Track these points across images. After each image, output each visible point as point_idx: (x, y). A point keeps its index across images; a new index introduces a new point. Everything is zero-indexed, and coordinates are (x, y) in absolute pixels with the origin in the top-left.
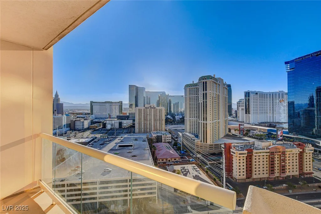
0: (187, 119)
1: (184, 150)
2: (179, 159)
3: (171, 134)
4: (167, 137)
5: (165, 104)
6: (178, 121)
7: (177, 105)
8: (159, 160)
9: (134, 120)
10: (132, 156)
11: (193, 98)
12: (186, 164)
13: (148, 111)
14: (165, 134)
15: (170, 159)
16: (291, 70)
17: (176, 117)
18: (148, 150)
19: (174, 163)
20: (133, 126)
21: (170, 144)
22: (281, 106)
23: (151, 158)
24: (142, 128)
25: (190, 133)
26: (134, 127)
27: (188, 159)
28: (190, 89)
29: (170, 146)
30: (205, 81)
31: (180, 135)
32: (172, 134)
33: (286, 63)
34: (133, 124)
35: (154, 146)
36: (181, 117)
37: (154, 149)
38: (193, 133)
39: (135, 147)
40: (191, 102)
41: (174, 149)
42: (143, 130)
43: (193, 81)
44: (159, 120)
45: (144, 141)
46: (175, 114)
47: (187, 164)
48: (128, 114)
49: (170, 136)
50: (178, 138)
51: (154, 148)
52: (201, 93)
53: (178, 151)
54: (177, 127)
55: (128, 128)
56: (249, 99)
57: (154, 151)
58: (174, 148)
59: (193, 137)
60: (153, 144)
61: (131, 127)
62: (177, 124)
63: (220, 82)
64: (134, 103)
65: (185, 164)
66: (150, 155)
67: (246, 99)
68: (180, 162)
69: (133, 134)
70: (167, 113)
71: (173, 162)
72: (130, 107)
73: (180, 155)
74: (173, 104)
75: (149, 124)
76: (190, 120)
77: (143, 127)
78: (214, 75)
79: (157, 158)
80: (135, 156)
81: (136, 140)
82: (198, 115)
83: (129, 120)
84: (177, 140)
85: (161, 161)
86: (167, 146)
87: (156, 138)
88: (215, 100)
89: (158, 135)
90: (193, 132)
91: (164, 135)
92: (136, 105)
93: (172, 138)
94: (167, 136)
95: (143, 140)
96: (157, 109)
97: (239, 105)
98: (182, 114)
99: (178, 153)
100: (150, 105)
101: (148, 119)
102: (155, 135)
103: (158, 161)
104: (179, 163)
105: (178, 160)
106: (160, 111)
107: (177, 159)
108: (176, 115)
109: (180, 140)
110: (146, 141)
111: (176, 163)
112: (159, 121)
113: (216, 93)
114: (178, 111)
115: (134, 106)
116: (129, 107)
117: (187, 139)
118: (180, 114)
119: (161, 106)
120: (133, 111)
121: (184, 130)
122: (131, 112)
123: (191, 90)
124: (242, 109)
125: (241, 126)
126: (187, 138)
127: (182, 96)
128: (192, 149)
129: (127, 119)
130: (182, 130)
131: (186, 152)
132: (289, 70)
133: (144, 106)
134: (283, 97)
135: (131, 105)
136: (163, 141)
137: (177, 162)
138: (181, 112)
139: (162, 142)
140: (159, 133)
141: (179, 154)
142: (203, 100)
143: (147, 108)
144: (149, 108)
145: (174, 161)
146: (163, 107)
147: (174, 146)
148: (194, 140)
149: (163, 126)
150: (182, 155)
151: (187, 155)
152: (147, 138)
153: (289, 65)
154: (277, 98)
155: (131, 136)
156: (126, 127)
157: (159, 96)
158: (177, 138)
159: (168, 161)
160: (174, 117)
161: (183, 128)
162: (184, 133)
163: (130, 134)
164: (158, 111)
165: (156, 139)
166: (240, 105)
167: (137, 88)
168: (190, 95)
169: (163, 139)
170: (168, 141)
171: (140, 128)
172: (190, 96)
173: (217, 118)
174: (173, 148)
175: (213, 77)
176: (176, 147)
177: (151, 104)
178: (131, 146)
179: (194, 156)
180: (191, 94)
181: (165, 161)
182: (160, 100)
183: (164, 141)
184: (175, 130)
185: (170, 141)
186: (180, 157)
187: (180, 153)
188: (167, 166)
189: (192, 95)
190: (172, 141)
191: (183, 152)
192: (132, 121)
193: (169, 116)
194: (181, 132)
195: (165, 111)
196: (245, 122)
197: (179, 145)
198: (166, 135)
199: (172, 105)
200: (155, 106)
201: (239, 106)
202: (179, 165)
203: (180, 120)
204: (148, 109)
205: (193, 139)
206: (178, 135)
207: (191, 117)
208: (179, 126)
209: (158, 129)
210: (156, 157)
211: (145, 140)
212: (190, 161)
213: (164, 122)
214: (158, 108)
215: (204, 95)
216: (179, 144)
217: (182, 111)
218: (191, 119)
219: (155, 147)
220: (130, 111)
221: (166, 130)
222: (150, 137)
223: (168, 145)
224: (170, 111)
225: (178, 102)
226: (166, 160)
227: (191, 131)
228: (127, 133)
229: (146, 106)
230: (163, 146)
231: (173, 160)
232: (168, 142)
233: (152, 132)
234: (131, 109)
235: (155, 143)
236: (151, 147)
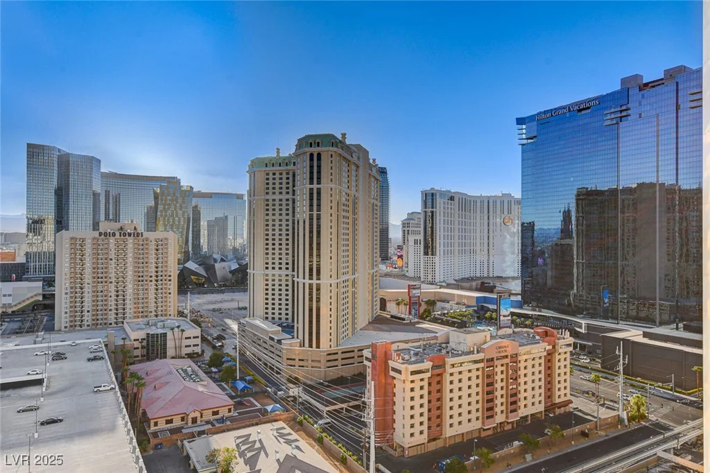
0: (258, 275)
1: (248, 378)
2: (230, 410)
3: (199, 325)
4: (184, 336)
5: (179, 221)
6: (225, 279)
7: (220, 226)
8: (156, 424)
9: (50, 282)
10: (42, 424)
11: (277, 203)
12: (253, 425)
13: (112, 246)
14: (178, 327)
15: (197, 414)
16: (529, 141)
17: (217, 266)
18: (112, 393)
19: (213, 425)
20: (47, 304)
21: (196, 362)
22: (506, 234)
23: (123, 422)
24: (86, 309)
25: (267, 318)
26: (51, 307)
27: (259, 406)
28: (268, 174)
29: (196, 368)
30: (315, 150)
31: (230, 328)
32: (203, 325)
33: (520, 121)
34: (44, 296)
35: (133, 375)
36: (235, 266)
37: (137, 385)
38: (277, 319)
39: (55, 386)
40: (270, 217)
41: (211, 378)
42: (88, 318)
43: (278, 149)
44: (154, 278)
45: (95, 359)
46: (215, 256)
47: (257, 424)
48: (20, 259)
49: (197, 332)
50: (224, 339)
51: (136, 381)
52: (303, 187)
53: (227, 383)
54: (221, 302)
55: (22, 312)
56: (432, 212)
57: (135, 394)
58: (211, 372)
59: (276, 333)
60: (132, 368)
61: (33, 309)
62: (222, 292)
63: (359, 158)
64: (50, 217)
65: (249, 426)
66: (121, 411)
67: (426, 212)
68: (232, 419)
69: (47, 336)
70: (186, 253)
71: (208, 422)
72: (29, 229)
73: (232, 397)
74: (208, 222)
75: (113, 294)
76: (267, 275)
77: (88, 304)
78: (344, 135)
79: (150, 416)
80: (53, 422)
81: (59, 356)
82: (293, 261)
83: (27, 280)
84: (222, 346)
85: (162, 425)
86: (185, 371)
87: (145, 342)
88: (345, 214)
89: (153, 331)
90: (277, 316)
91: (176, 330)
92: (61, 223)
93: (204, 339)
94: (186, 334)
95: (92, 356)
96: (147, 239)
97: (406, 229)
98: (237, 254)
99: (223, 389)
100: (118, 225)
101: (113, 275)
102: (141, 334)
103: (153, 428)
104: (228, 423)
105: (227, 414)
106: (161, 245)
107: (224, 412)
108: (215, 261)
109: (230, 347)
110: (102, 358)
111: (217, 425)
112: (154, 282)
113: (348, 191)
114: (225, 245)
115: (50, 226)
116: (24, 230)
117: (256, 341)
118: (230, 256)
119: (161, 227)
120: (47, 247)
121: (245, 308)
122: (35, 249)
123: (271, 176)
124: (416, 242)
125: (414, 291)
126: (255, 335)
127: (240, 197)
128: (272, 369)
129: (19, 279)
130: (237, 312)
131: (252, 382)
132: (525, 142)
133: (96, 226)
134: (510, 212)
135: (35, 222)
136: (170, 352)
137: (222, 420)
138: (235, 250)
139: (165, 357)
140: (155, 325)
141: (230, 391)
142: (308, 213)
143: (106, 234)
144: (114, 235)
145: (212, 418)
146: (171, 232)
147: (210, 367)
148: (279, 342)
149: (172, 300)
150: (240, 396)
151: (255, 395)
152: (106, 346)
153: (524, 127)
154: (498, 212)
155: (35, 343)
156: (10, 311)
157: (155, 193)
158: (220, 338)
159: (190, 424)
160: (210, 268)
161: (241, 305)
162: (247, 319)
163: (30, 337)
164: (152, 247)
165: (143, 347)
166: (410, 229)
167: (65, 162)
168: (267, 193)
169: (170, 344)
170: (189, 350)
171: (78, 309)
172: (267, 197)
173: (350, 268)
174: (206, 373)
175: (340, 142)
176: (219, 371)
177: (125, 221)
178: (39, 382)
179: (279, 393)
180: (271, 191)
181: (177, 423)
182: (160, 207)
183: (174, 355)
184: (214, 310)
185: (198, 350)
186: (231, 402)
187: (234, 388)
188: (185, 442)
189: (274, 193)
190: (203, 351)
191: (241, 385)
192: (40, 284)
193: (191, 265)
194: (236, 319)
195: (177, 247)
196: (422, 280)
197: (228, 361)
198: (183, 331)
199: (204, 224)
200: (141, 229)
201: (406, 232)
202: (229, 430)
203: (230, 276)
204: (112, 240)
205: (276, 338)
206: (225, 328)
207: (270, 266)
208: (226, 296)
209: (153, 309)
210: (144, 413)
211: (100, 354)
212: (266, 411)
213: (173, 286)
214: (152, 236)
215: (311, 194)
216: (229, 359)
217: (237, 246)
218: (270, 272)
219: (139, 378)
220: (30, 244)
221: (181, 314)
222: (121, 342)
223: (188, 364)
224: (197, 246)
225: (226, 217)
226: (183, 419)
227: (270, 311)
228: (17, 332)
229: (105, 226)
230: (170, 373)
231: (208, 416)
232: (190, 356)
233: (125, 325)
234: (36, 239)
235: (140, 362)
236: (123, 379)
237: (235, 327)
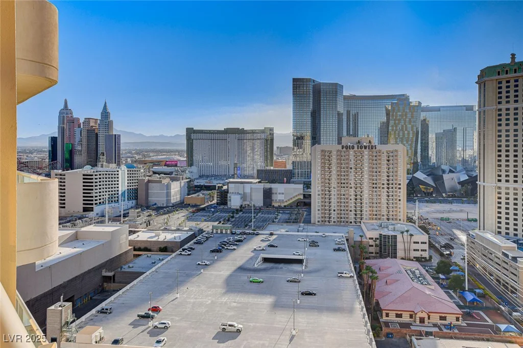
0: (488, 186)
1: (477, 291)
2: (458, 319)
3: (426, 231)
4: (413, 240)
5: (408, 134)
6: (453, 190)
7: (448, 138)
8: (387, 315)
9: (308, 185)
10: (302, 294)
11: (512, 112)
12: (483, 340)
13: (352, 157)
14: (407, 231)
15: (425, 315)
17: (446, 177)
18: (351, 280)
19: (440, 329)
20: (305, 203)
21: (424, 266)
23: (359, 306)
24: (333, 208)
25: (500, 233)
26: (308, 205)
27: (490, 322)
28: (500, 83)
29: (424, 271)
31: (458, 239)
32: (430, 232)
34: (304, 195)
35: (369, 268)
36: (464, 177)
37: (371, 277)
38: (511, 235)
39: (311, 266)
40: (504, 128)
41: (438, 283)
42: (334, 215)
43: (513, 56)
44: (386, 186)
45: (339, 250)
46: (443, 167)
47: (488, 340)
48: (289, 167)
49: (425, 238)
50: (453, 248)
51: (371, 274)
53: (455, 291)
54: (449, 212)
55: (290, 207)
57: (370, 285)
58: (439, 278)
59: (511, 249)
60: (368, 262)
61: (297, 206)
62: (451, 202)
64: (308, 134)
65: (478, 340)
66: (358, 297)
68: (460, 328)
69: (306, 227)
70: (415, 164)
71: (435, 325)
72: (294, 144)
73: (460, 307)
74: (436, 134)
75: (353, 197)
76: (499, 188)
77: (334, 205)
79: (382, 306)
80: (310, 294)
81: (314, 244)
83: (293, 183)
84: (450, 255)
85: (392, 317)
86: (413, 273)
87: (378, 241)
89: (385, 232)
90: (511, 232)
91: (405, 233)
92: (315, 140)
93: (431, 246)
94: (415, 239)
95: (337, 247)
96: (380, 151)
98: (466, 165)
99: (451, 297)
100: (356, 139)
101: (352, 182)
102: (375, 235)
103: (385, 318)
104: (456, 331)
105: (455, 322)
106: (391, 158)
107: (451, 319)
108: (444, 171)
109: (459, 257)
110: (344, 250)
111: (445, 331)
112: (386, 189)
114: (454, 156)
115: (308, 142)
116: (291, 145)
117: (487, 255)
118: (459, 167)
119: (392, 140)
120: (306, 157)
121: (475, 220)
122: (298, 159)
123: (504, 85)
126: (486, 249)
127: (470, 108)
128: (507, 288)
129: (288, 182)
130: (469, 223)
131: (483, 296)
133: (339, 142)
135: (298, 138)
136: (400, 253)
137: (449, 327)
138: (464, 161)
139: (396, 257)
140: (387, 227)
141: (458, 300)
143: (347, 147)
144: (353, 147)
145: (439, 322)
146: (400, 145)
147: (438, 273)
148: (515, 259)
149: (401, 206)
150: (469, 308)
151: (486, 310)
152: (347, 240)
155: (298, 232)
156: (283, 205)
157: (387, 110)
158: (447, 246)
159: (418, 322)
160: (438, 179)
161: (470, 217)
162: (477, 231)
163: (294, 227)
164: (384, 157)
165: (376, 245)
167: (318, 91)
168: (500, 103)
169: (400, 246)
170: (418, 254)
171: (327, 208)
172: (500, 106)
174: (433, 278)
176: (447, 279)
177: (362, 135)
178: (300, 262)
179: (515, 314)
180: (504, 100)
181: (406, 318)
182: (392, 123)
183: (403, 256)
184: (442, 219)
185: (426, 255)
186: (459, 311)
187: (463, 298)
188: (413, 338)
189: (508, 102)
190: (431, 257)
191: (470, 297)
192: (301, 186)
193: (420, 175)
194: (464, 230)
195: (406, 159)
197: (456, 271)
198: (411, 235)
199: (432, 137)
200: (375, 142)
202: (457, 338)
203: (459, 187)
204: (351, 152)
205: (511, 255)
206: (453, 238)
207: (503, 178)
208: (455, 206)
209: (385, 213)
210: (378, 303)
211: (343, 247)
212: (499, 330)
213: (403, 193)
214: (384, 148)
216: (457, 268)
217: (467, 157)
218: (503, 184)
219: (373, 272)
220: (295, 155)
221: (410, 220)
222: (359, 239)
223: (415, 266)
224: (425, 157)
225: (455, 129)
226: (411, 316)
227: (503, 226)
228: (287, 222)
229: (346, 141)
230: (400, 272)
231: (435, 319)
232: (418, 259)
233: (362, 225)
234: (298, 151)
235: (375, 258)
236: (360, 270)
237: (463, 238)
